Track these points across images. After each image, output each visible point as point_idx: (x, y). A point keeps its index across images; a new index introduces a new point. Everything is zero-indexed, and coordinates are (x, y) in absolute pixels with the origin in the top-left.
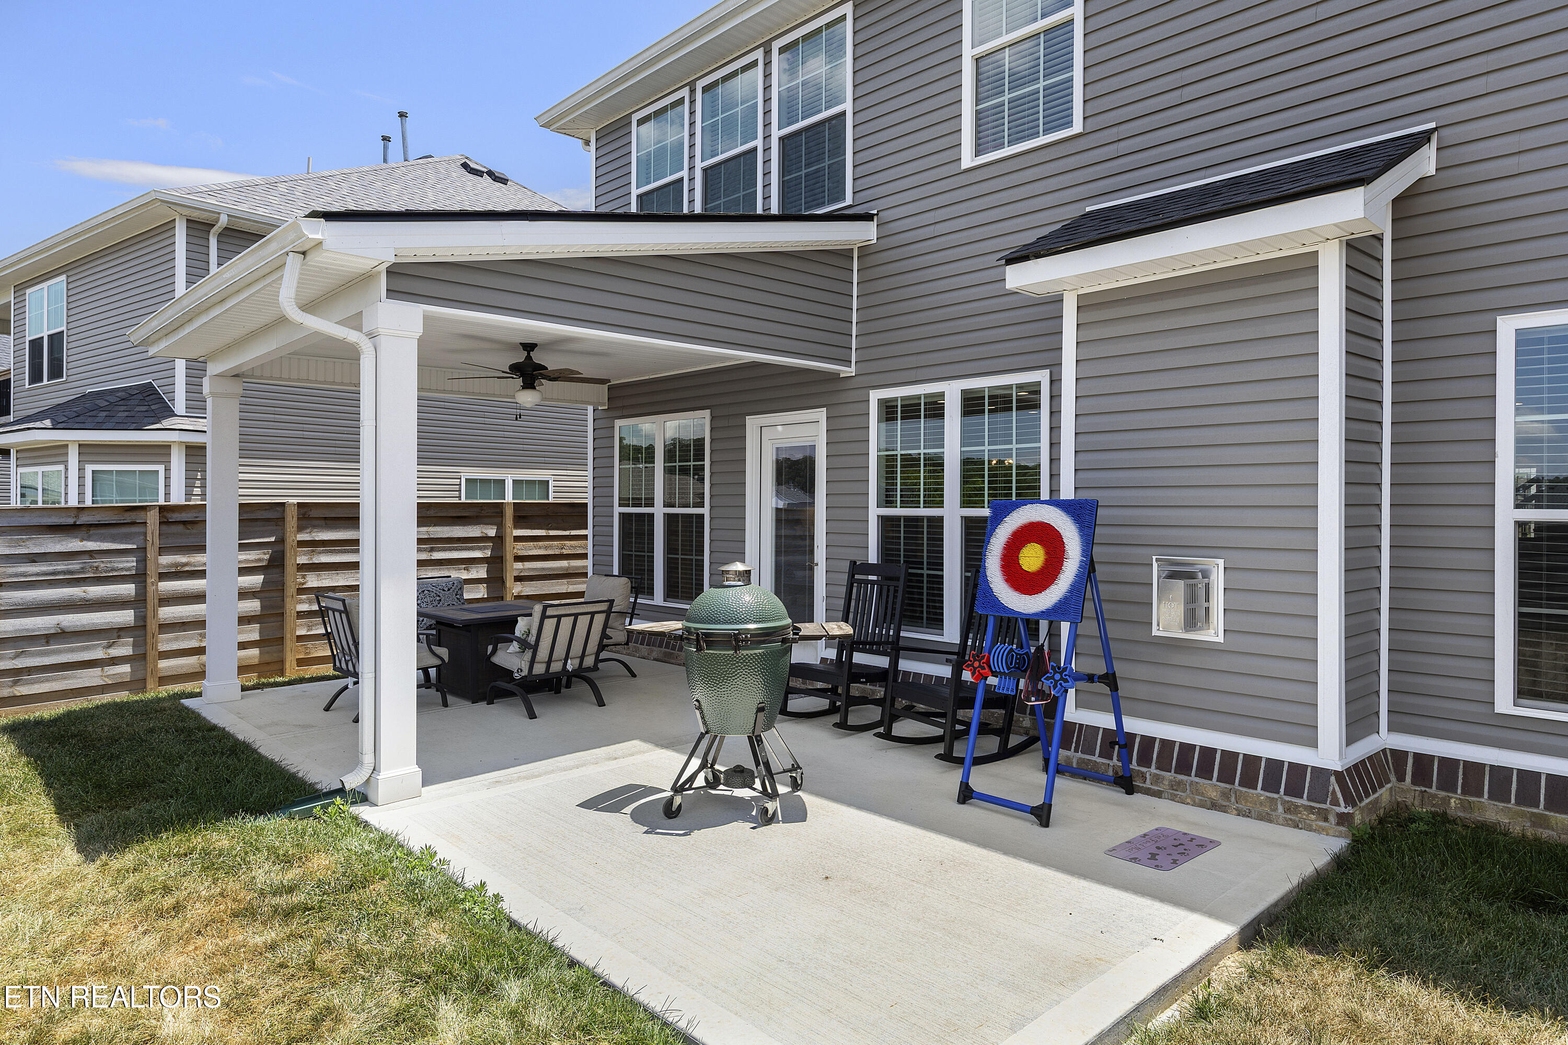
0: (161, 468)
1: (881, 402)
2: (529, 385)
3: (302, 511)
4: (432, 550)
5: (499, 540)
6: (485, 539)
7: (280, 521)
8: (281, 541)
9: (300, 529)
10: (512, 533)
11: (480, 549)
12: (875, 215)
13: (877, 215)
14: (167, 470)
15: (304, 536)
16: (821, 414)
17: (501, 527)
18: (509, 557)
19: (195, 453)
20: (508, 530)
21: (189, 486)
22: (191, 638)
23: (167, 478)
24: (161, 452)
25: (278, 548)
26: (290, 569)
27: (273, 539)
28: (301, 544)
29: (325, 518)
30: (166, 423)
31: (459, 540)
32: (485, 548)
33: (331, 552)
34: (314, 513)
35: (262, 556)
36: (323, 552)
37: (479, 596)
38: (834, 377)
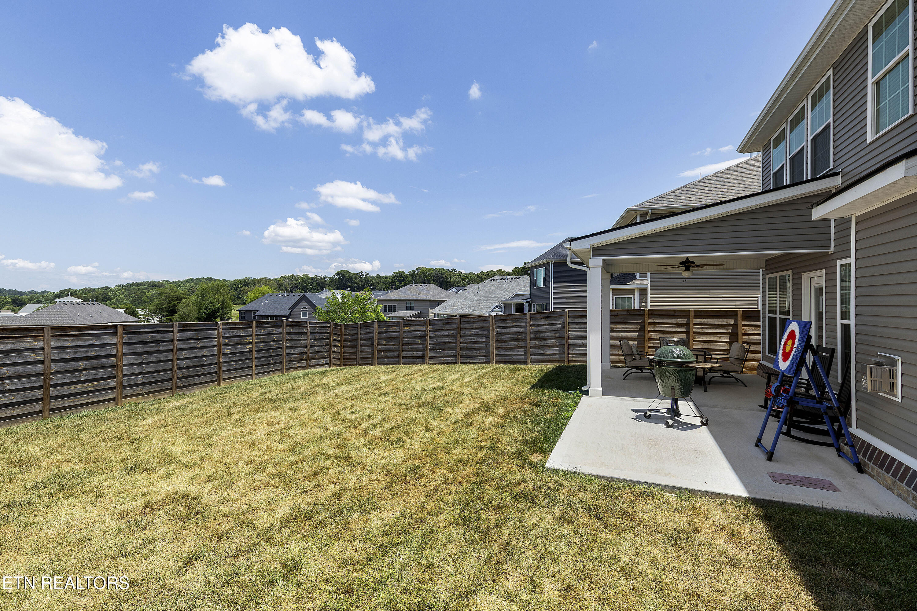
0: (632, 296)
1: (842, 266)
2: (687, 269)
3: (650, 312)
4: (702, 328)
5: (735, 326)
6: (729, 325)
7: (643, 316)
8: (643, 322)
9: (649, 318)
10: (741, 323)
11: (725, 329)
12: (840, 172)
13: (841, 171)
14: (634, 297)
15: (650, 321)
16: (823, 272)
17: (736, 320)
18: (740, 333)
19: (643, 291)
20: (740, 322)
21: (641, 302)
22: (616, 351)
23: (634, 300)
24: (632, 291)
25: (642, 324)
26: (646, 332)
27: (641, 321)
28: (649, 323)
29: (659, 315)
30: (633, 282)
31: (715, 325)
32: (728, 329)
33: (661, 327)
34: (655, 313)
35: (638, 326)
36: (658, 327)
37: (726, 348)
38: (827, 254)
